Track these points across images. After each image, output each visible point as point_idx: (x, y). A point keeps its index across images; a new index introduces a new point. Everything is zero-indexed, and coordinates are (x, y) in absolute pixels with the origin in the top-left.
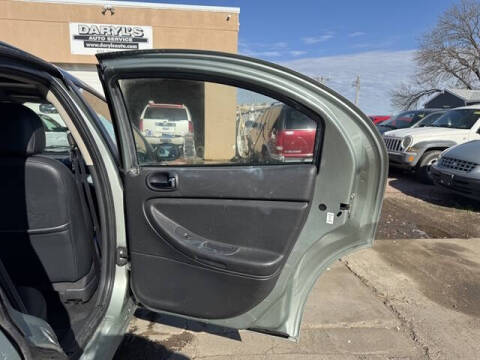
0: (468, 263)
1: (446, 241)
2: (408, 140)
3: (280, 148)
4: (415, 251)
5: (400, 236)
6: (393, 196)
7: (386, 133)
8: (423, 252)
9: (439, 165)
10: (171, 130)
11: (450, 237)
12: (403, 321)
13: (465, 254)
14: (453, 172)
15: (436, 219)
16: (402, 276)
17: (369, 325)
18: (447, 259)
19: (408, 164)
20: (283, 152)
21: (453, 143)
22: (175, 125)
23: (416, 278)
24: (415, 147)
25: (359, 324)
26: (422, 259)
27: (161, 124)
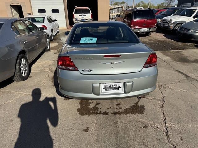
0: (182, 54)
1: (178, 50)
2: (171, 21)
3: (132, 26)
4: (171, 53)
5: (167, 50)
6: (165, 40)
7: (164, 18)
8: (172, 53)
9: (179, 30)
10: (85, 18)
11: (179, 50)
12: (168, 64)
13: (182, 53)
14: (183, 32)
15: (176, 45)
16: (168, 57)
17: (162, 64)
18: (178, 54)
19: (170, 29)
20: (133, 27)
21: (185, 22)
22: (86, 15)
23: (171, 57)
24: (173, 23)
25: (160, 64)
26: (172, 54)
27: (81, 15)
